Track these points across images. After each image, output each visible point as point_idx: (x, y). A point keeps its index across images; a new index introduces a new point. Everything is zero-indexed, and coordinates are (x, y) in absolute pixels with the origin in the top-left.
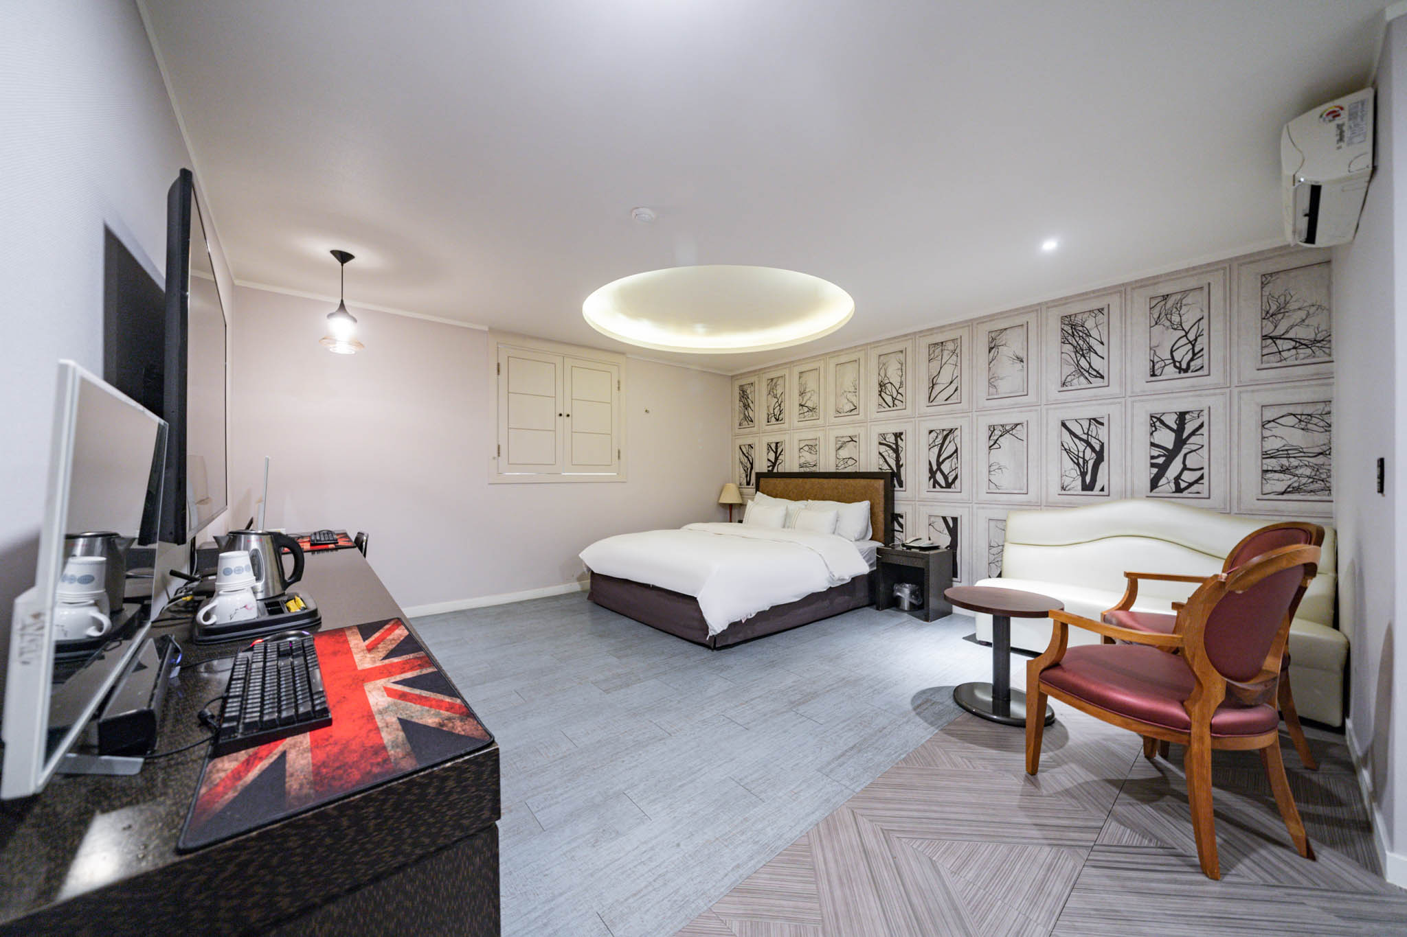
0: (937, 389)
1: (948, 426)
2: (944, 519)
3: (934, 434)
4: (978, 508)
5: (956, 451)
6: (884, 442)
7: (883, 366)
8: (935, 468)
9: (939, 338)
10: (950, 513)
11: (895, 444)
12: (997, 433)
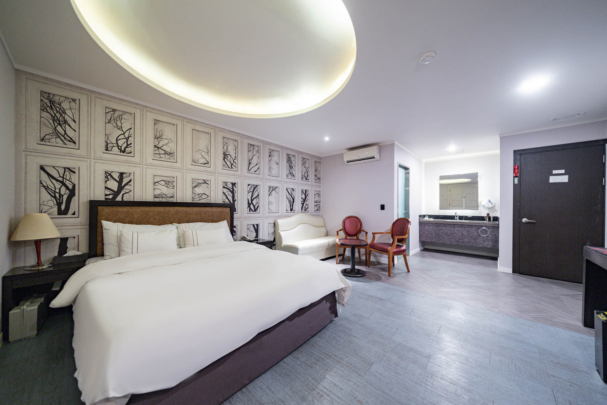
0: (251, 166)
1: (256, 184)
2: (253, 225)
3: (250, 187)
4: (265, 219)
5: (258, 195)
6: (226, 187)
7: (225, 144)
8: (250, 202)
9: (253, 143)
10: (255, 223)
11: (232, 188)
12: (271, 189)
